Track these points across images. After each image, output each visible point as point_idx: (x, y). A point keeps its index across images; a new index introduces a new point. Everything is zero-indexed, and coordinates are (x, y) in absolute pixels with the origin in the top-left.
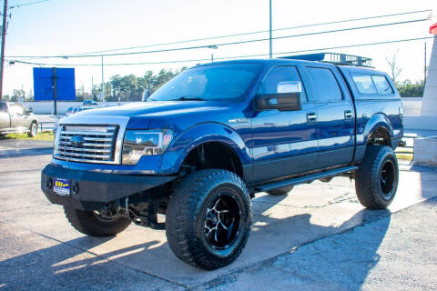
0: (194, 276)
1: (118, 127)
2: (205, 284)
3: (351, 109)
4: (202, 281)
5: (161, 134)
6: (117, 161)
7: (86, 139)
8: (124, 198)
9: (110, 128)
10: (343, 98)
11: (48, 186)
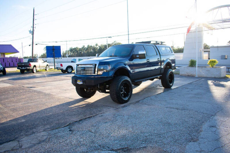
0: (118, 105)
1: (96, 65)
2: (121, 107)
3: (160, 58)
4: (121, 106)
5: (108, 66)
6: (96, 74)
7: (86, 68)
8: (98, 85)
9: (93, 65)
10: (157, 55)
11: (75, 82)
